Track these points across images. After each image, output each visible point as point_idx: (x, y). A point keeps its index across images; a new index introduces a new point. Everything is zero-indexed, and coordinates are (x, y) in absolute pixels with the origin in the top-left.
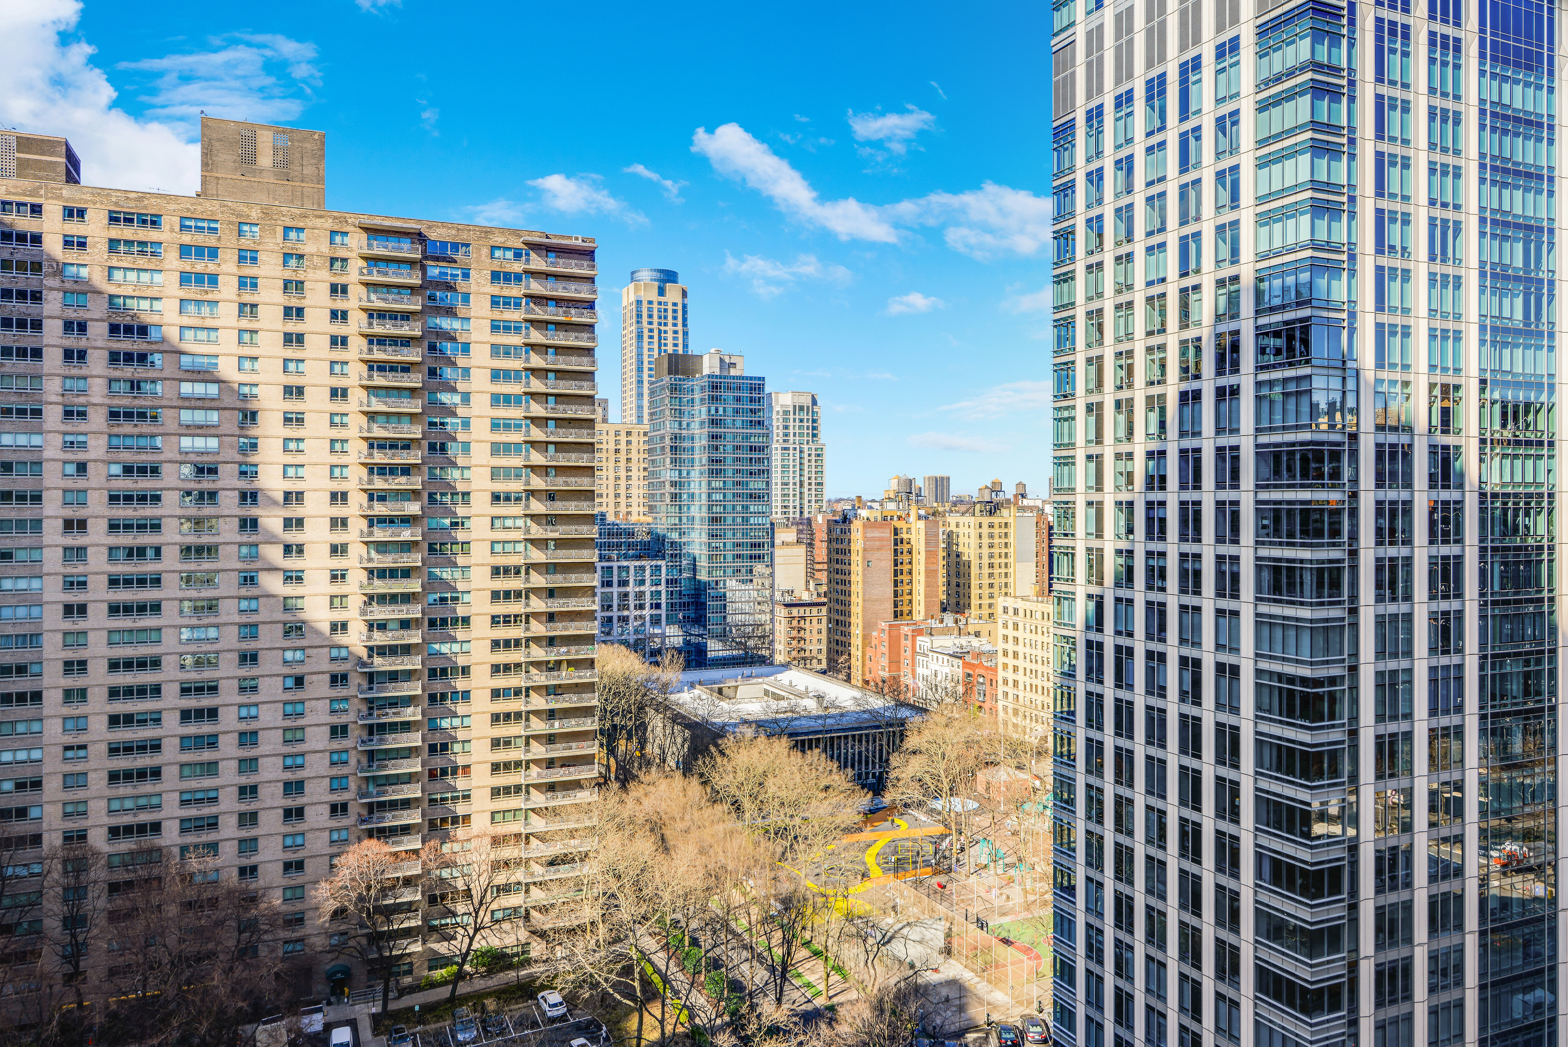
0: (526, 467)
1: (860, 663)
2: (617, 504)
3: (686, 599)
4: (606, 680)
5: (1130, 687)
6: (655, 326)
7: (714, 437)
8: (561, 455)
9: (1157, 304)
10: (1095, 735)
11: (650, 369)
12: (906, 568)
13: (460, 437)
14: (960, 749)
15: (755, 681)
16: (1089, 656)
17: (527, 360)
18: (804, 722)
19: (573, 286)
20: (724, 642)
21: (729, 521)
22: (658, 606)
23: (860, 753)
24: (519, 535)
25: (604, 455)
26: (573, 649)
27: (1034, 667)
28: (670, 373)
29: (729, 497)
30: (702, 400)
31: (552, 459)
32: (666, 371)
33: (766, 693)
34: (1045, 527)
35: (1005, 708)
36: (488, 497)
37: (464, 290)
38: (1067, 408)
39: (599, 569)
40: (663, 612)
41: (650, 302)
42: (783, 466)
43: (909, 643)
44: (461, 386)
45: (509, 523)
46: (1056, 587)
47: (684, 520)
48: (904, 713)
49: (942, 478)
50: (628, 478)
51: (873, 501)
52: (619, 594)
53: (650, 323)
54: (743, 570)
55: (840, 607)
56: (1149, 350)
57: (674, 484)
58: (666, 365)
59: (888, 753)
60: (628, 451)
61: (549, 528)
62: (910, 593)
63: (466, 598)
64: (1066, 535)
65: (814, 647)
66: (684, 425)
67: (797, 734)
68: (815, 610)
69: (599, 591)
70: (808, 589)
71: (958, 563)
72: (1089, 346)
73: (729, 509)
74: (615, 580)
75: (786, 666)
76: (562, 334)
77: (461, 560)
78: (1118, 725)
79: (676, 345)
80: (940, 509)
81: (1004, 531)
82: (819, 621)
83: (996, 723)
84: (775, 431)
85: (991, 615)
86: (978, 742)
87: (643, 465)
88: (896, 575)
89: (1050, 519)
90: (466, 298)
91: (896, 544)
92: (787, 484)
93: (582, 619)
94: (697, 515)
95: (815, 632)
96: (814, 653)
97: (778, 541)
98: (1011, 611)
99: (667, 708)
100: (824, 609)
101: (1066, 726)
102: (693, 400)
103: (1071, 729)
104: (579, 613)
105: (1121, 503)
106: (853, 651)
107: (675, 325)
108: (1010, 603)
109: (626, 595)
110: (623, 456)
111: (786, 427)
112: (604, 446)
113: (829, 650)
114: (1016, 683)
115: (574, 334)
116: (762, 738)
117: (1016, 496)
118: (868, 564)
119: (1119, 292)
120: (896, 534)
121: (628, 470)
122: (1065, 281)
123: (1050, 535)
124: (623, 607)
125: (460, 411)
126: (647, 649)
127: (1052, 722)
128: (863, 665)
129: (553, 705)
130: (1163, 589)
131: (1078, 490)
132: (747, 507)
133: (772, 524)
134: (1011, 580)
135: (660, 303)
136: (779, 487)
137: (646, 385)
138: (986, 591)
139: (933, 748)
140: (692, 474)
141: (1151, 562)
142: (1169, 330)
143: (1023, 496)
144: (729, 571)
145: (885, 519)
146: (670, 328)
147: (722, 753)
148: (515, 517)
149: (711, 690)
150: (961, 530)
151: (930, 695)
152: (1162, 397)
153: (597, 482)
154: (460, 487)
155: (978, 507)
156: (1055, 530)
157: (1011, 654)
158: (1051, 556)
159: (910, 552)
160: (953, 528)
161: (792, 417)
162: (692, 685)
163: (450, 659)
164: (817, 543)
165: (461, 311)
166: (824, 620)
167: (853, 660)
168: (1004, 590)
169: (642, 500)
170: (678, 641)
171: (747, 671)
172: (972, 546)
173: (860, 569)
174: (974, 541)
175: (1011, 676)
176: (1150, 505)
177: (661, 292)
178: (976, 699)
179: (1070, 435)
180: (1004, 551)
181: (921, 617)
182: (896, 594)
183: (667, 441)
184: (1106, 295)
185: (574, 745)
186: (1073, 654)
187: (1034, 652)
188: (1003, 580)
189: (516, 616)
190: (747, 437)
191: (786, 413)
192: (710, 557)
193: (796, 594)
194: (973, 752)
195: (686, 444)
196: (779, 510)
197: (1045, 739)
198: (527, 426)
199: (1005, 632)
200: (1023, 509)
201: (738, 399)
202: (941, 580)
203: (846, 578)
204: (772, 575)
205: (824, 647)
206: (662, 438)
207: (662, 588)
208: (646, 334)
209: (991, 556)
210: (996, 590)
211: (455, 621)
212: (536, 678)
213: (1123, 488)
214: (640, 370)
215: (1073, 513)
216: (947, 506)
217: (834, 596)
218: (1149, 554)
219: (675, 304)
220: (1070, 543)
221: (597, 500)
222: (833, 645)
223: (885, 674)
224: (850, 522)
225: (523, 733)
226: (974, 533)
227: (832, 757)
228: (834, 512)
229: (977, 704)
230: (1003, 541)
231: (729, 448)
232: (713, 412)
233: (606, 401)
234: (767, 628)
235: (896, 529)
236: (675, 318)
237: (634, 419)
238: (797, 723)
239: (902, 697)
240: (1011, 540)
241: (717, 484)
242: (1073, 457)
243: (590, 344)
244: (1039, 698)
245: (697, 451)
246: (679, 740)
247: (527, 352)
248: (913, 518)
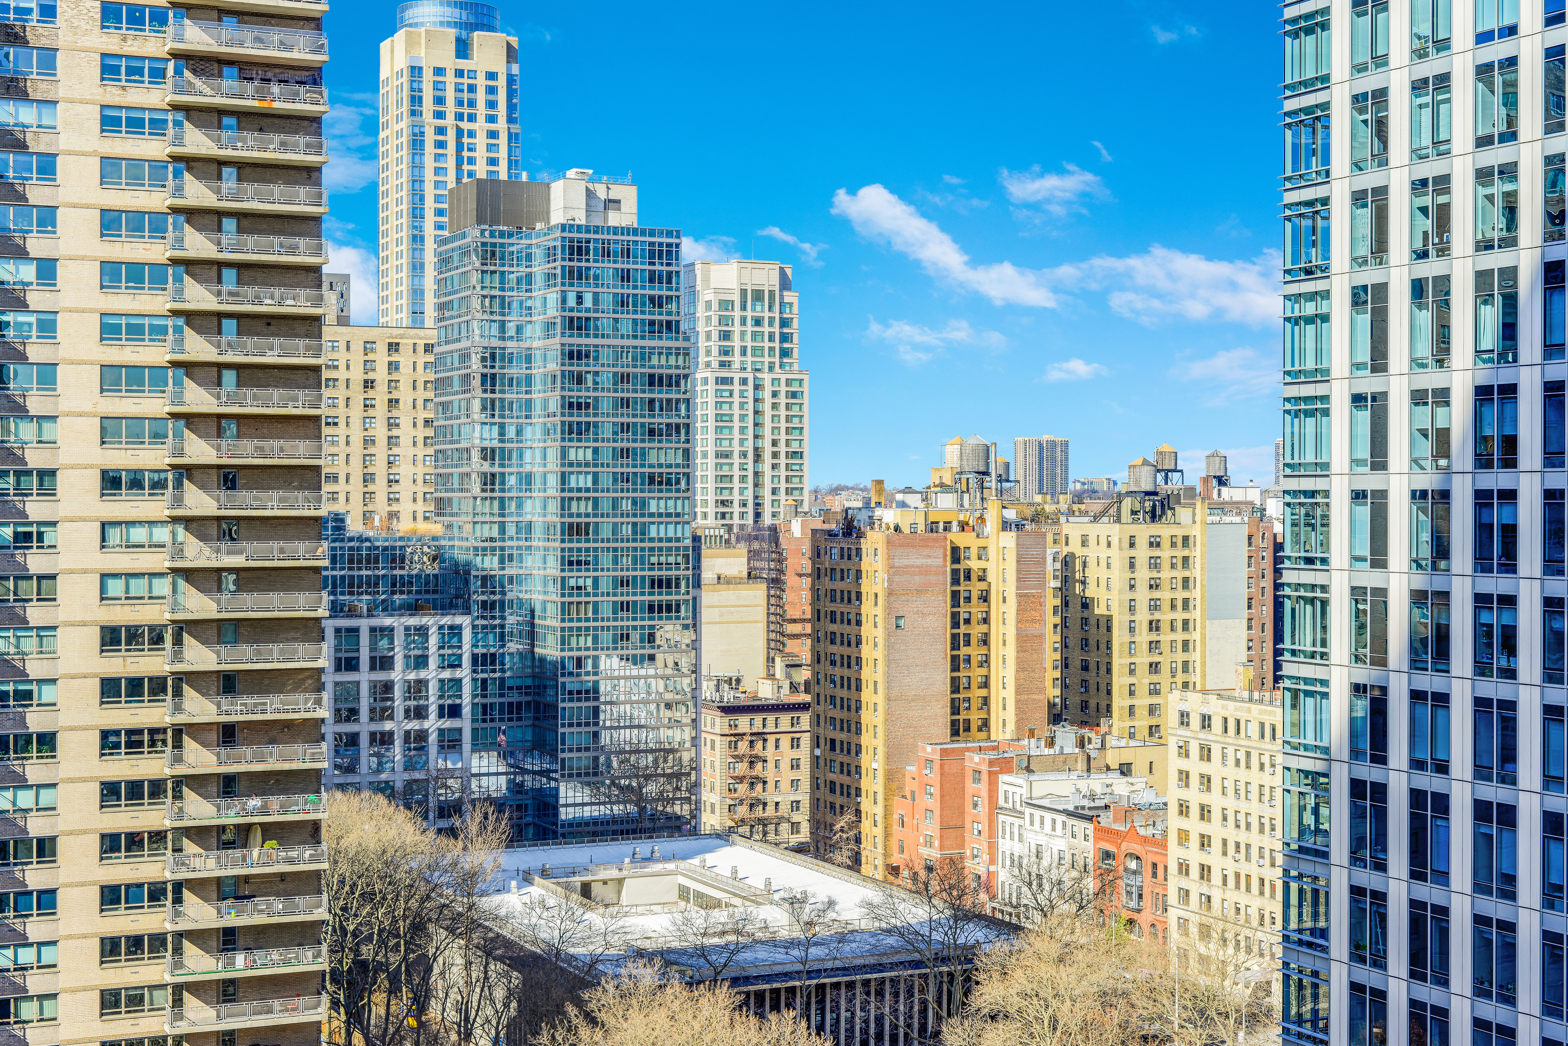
0: (175, 416)
1: (879, 831)
2: (368, 497)
3: (514, 697)
4: (344, 867)
5: (1443, 877)
6: (449, 121)
7: (573, 355)
8: (249, 392)
9: (1498, 80)
10: (1368, 976)
11: (440, 213)
12: (976, 630)
13: (36, 352)
14: (1088, 1009)
15: (658, 867)
16: (1357, 815)
17: (179, 191)
18: (762, 954)
19: (275, 35)
20: (595, 786)
21: (606, 532)
22: (454, 711)
23: (879, 1019)
24: (161, 561)
25: (340, 393)
26: (275, 802)
27: (1243, 837)
28: (480, 220)
29: (606, 481)
30: (550, 277)
31: (232, 399)
32: (472, 215)
33: (684, 893)
34: (1268, 544)
35: (1183, 923)
36: (94, 481)
37: (44, 42)
38: (1312, 296)
39: (330, 634)
40: (465, 723)
41: (439, 71)
42: (719, 418)
43: (983, 788)
44: (36, 246)
45: (138, 534)
46: (1288, 669)
47: (511, 530)
48: (972, 934)
49: (1053, 444)
50: (392, 441)
51: (908, 490)
52: (374, 685)
53: (439, 115)
54: (635, 636)
55: (838, 714)
56: (1483, 175)
57: (488, 454)
58: (472, 205)
59: (939, 1019)
60: (392, 384)
61: (224, 546)
62: (986, 685)
63: (48, 693)
64: (1310, 561)
65: (785, 798)
66: (511, 331)
67: (747, 980)
68: (785, 720)
69: (329, 679)
70: (771, 676)
71: (1085, 621)
72: (1358, 166)
73: (605, 506)
74: (364, 655)
75: (724, 836)
76: (251, 137)
77: (36, 614)
78: (1416, 958)
79: (493, 162)
80: (1049, 508)
81: (1180, 553)
82: (795, 744)
83: (1165, 955)
84: (702, 343)
85: (1153, 730)
86: (1125, 994)
87: (422, 415)
88: (955, 646)
89: (1278, 528)
90: (48, 58)
91: (955, 581)
92: (727, 455)
93: (292, 740)
94: (538, 520)
95: (785, 765)
96: (784, 810)
97: (708, 575)
98: (1195, 722)
99: (474, 925)
100: (805, 719)
101: (1307, 961)
102: (529, 276)
103: (1319, 965)
104: (288, 725)
105: (1424, 494)
106: (865, 804)
107: (491, 119)
108: (1194, 704)
109: (388, 687)
110: (380, 395)
111: (726, 336)
112: (341, 374)
113: (815, 803)
114: (1205, 871)
115: (277, 138)
116: (676, 987)
117: (1206, 480)
118: (897, 623)
119: (1420, 54)
120: (956, 559)
121: (392, 424)
122: (1309, 31)
123: (1278, 560)
124: (381, 713)
125: (36, 299)
126: (432, 802)
127: (1279, 951)
128: (887, 835)
129: (233, 920)
130: (1510, 674)
131: (1335, 468)
132: (644, 503)
133: (696, 539)
134: (1195, 656)
135: (459, 73)
136: (711, 460)
137: (430, 245)
138: (1144, 679)
139: (1033, 1008)
140: (528, 432)
141: (1485, 618)
142: (1523, 135)
143: (1222, 481)
144: (606, 637)
145: (932, 527)
146: (481, 126)
147: (592, 1020)
148: (151, 523)
149: (567, 887)
150: (1092, 552)
151: (1027, 899)
152: (1510, 274)
153: (327, 449)
154: (35, 459)
155: (1127, 504)
156: (1287, 551)
157: (1195, 811)
158: (1278, 605)
159: (985, 598)
160: (1075, 547)
161: (737, 313)
162: (526, 878)
163: (13, 823)
164: (790, 579)
165: (38, 87)
166: (806, 740)
167: (866, 826)
168: (1180, 678)
169: (421, 488)
170: (498, 786)
171: (643, 847)
172: (1115, 584)
173: (880, 633)
174: (1118, 575)
175: (1195, 857)
176: (1482, 498)
177: (463, 49)
178: (1121, 903)
179: (1318, 353)
180: (1180, 595)
181: (1010, 732)
182: (955, 687)
183: (475, 364)
184: (1394, 61)
185: (276, 1004)
186: (1324, 811)
187: (1243, 806)
188: (1180, 657)
189: (153, 731)
190: (644, 356)
191: (725, 305)
192: (565, 608)
193: (747, 685)
194: (1116, 1016)
195: (515, 371)
196: (711, 510)
197: (1265, 988)
198: (178, 330)
199: (1184, 764)
200: (1222, 508)
201: (625, 276)
202: (1051, 656)
203: (851, 651)
204: (695, 646)
205: (804, 796)
206: (465, 356)
207: (464, 673)
208: (430, 137)
209: (1154, 606)
210: (1164, 678)
211: (24, 742)
212: (197, 863)
213: (1428, 464)
214: (417, 213)
215: (1325, 517)
216: (1064, 502)
217: (827, 689)
218: (1482, 601)
219: (492, 76)
220: (1319, 578)
221: (326, 488)
222: (824, 793)
223: (933, 854)
224: (860, 535)
225: (168, 978)
226: (1118, 556)
227: (820, 1029)
228: (826, 514)
229: (1125, 915)
230: (1180, 574)
231: (606, 379)
232: (572, 302)
233: (345, 279)
234: (686, 757)
235: (955, 550)
236: (492, 105)
237: (405, 317)
238: (748, 955)
239: (968, 902)
240: (1196, 572)
241: (580, 453)
242: (1325, 398)
243: (312, 159)
244: (1254, 903)
245: (537, 386)
246: (499, 994)
247: (177, 174)
248: (991, 525)
